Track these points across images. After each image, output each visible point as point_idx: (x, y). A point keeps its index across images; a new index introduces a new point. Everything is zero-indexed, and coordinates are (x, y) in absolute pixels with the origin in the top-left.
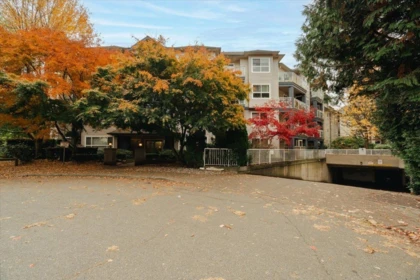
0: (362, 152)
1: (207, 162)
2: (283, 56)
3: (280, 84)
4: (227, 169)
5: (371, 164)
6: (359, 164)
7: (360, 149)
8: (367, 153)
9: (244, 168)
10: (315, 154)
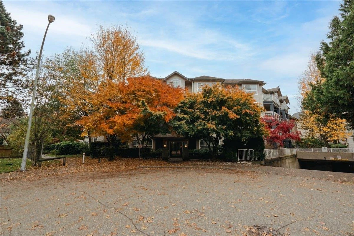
0: (325, 150)
1: (240, 158)
2: (265, 83)
3: (264, 102)
4: (254, 163)
5: (332, 158)
6: (323, 159)
7: (323, 148)
8: (328, 151)
9: (263, 162)
10: (291, 151)
